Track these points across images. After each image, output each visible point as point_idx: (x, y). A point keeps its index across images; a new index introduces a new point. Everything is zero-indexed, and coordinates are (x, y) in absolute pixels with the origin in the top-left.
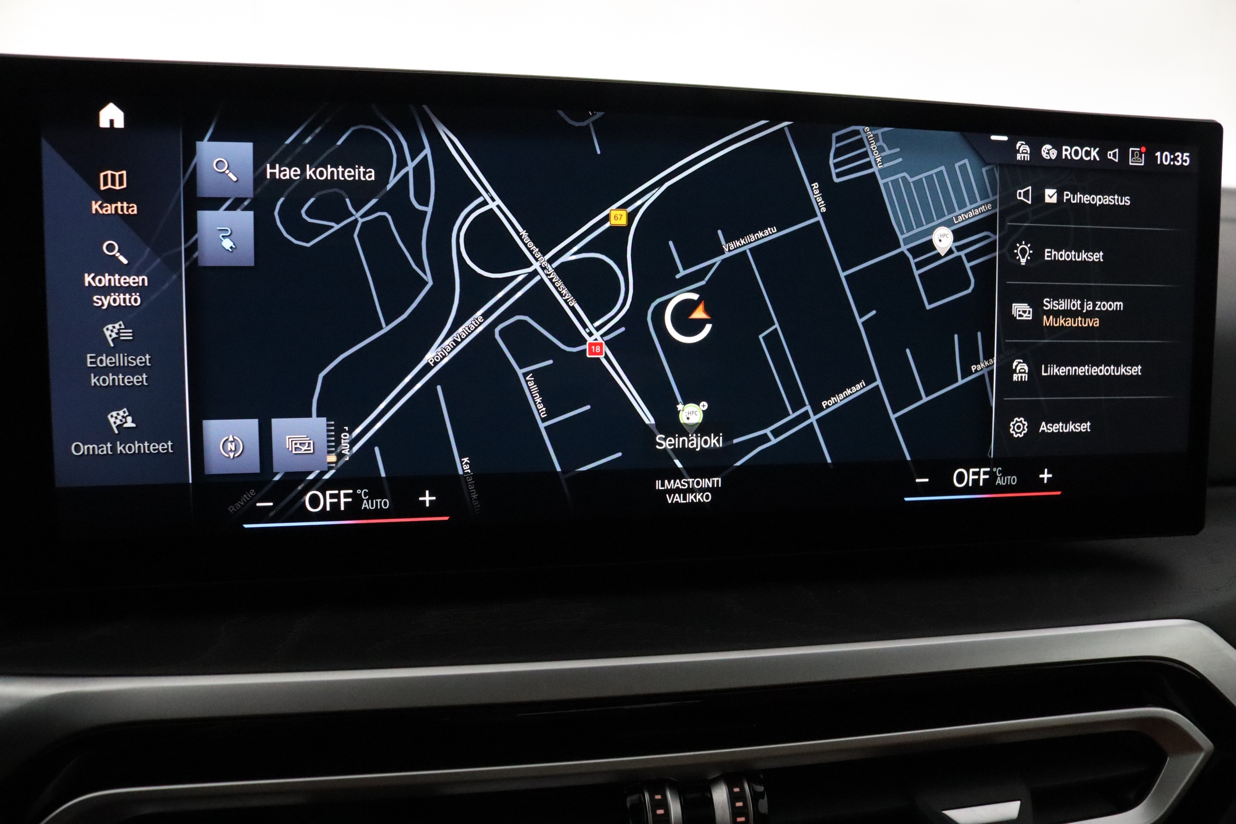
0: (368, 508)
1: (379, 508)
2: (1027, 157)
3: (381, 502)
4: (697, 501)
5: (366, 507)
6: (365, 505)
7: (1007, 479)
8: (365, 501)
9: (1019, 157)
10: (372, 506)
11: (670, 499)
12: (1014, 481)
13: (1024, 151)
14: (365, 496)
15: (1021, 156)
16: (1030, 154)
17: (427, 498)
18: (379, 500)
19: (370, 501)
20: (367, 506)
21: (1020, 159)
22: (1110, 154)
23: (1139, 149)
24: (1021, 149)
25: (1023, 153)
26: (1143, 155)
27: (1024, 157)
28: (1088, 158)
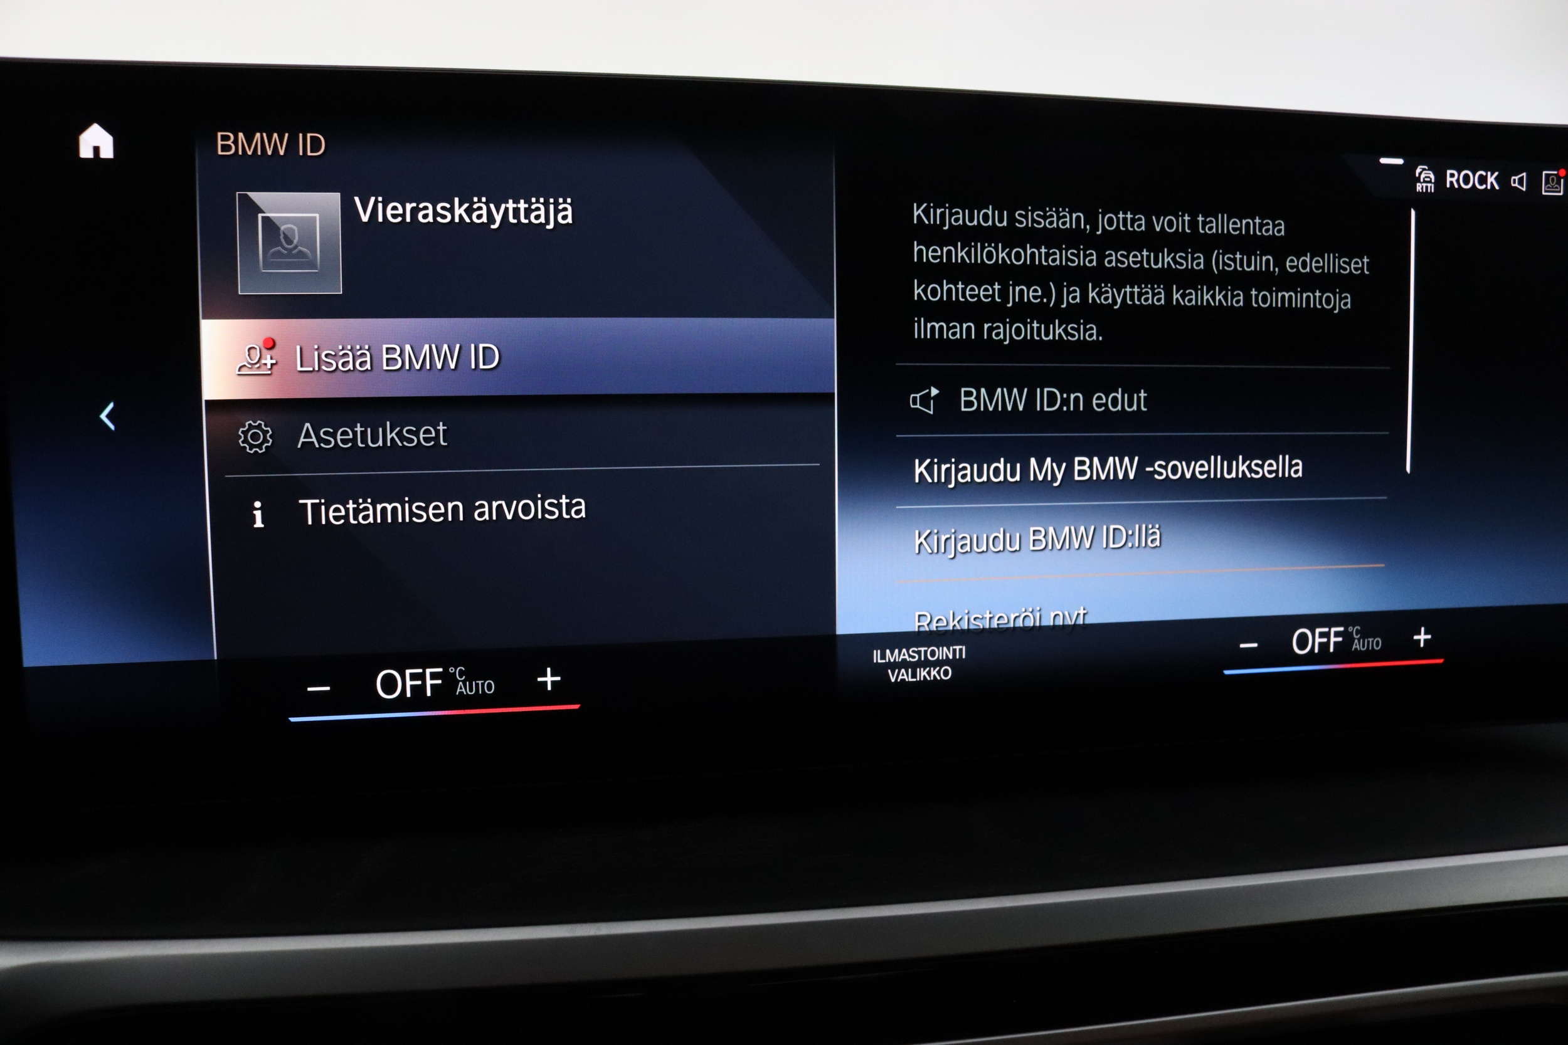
0: (465, 693)
1: (480, 693)
2: (1431, 187)
3: (483, 685)
4: (932, 679)
5: (463, 692)
6: (461, 689)
7: (1368, 642)
8: (461, 683)
9: (1419, 187)
10: (471, 690)
11: (893, 676)
12: (1377, 646)
13: (1426, 179)
14: (461, 677)
15: (1422, 187)
16: (1434, 183)
17: (549, 679)
18: (480, 682)
19: (468, 683)
20: (464, 690)
21: (1421, 191)
22: (1515, 180)
23: (1556, 172)
24: (1423, 176)
25: (1425, 182)
26: (1562, 180)
27: (1427, 187)
28: (1484, 187)
